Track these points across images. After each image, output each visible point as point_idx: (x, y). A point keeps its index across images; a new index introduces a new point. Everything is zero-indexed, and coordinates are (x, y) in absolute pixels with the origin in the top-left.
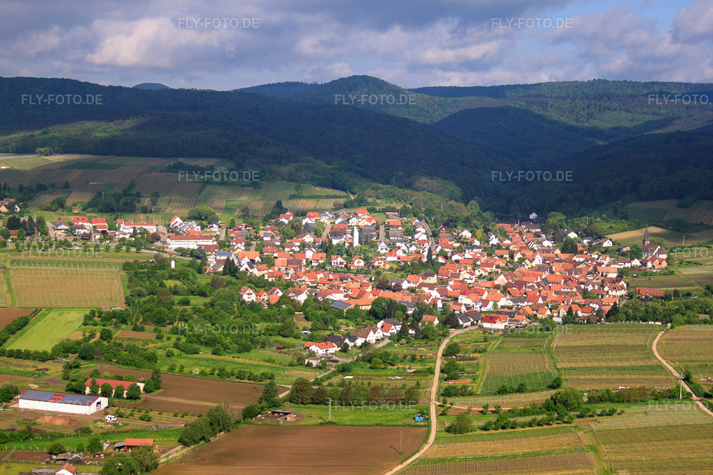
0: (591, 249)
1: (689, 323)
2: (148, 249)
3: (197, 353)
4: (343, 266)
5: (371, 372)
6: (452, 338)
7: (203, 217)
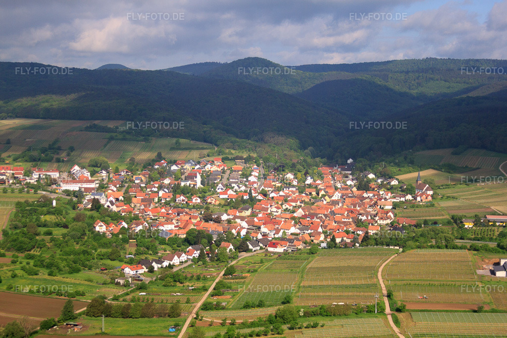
0: (380, 187)
1: (419, 248)
2: (44, 191)
3: (36, 274)
4: (185, 203)
5: (164, 289)
6: (239, 261)
7: (99, 165)
